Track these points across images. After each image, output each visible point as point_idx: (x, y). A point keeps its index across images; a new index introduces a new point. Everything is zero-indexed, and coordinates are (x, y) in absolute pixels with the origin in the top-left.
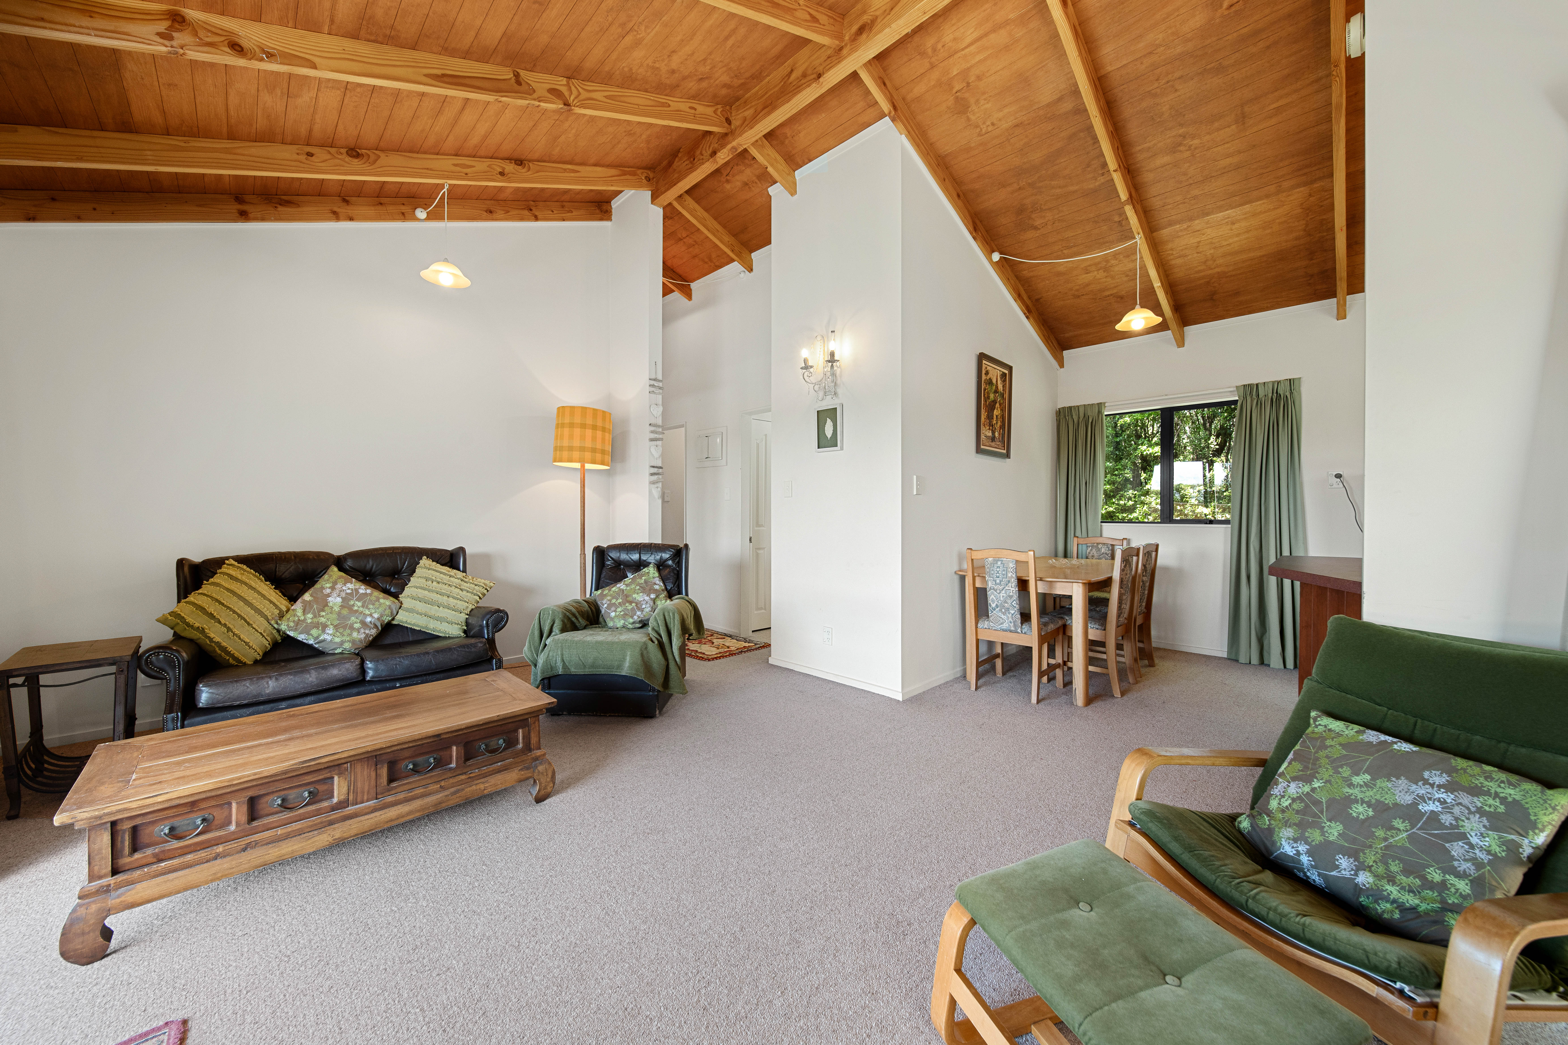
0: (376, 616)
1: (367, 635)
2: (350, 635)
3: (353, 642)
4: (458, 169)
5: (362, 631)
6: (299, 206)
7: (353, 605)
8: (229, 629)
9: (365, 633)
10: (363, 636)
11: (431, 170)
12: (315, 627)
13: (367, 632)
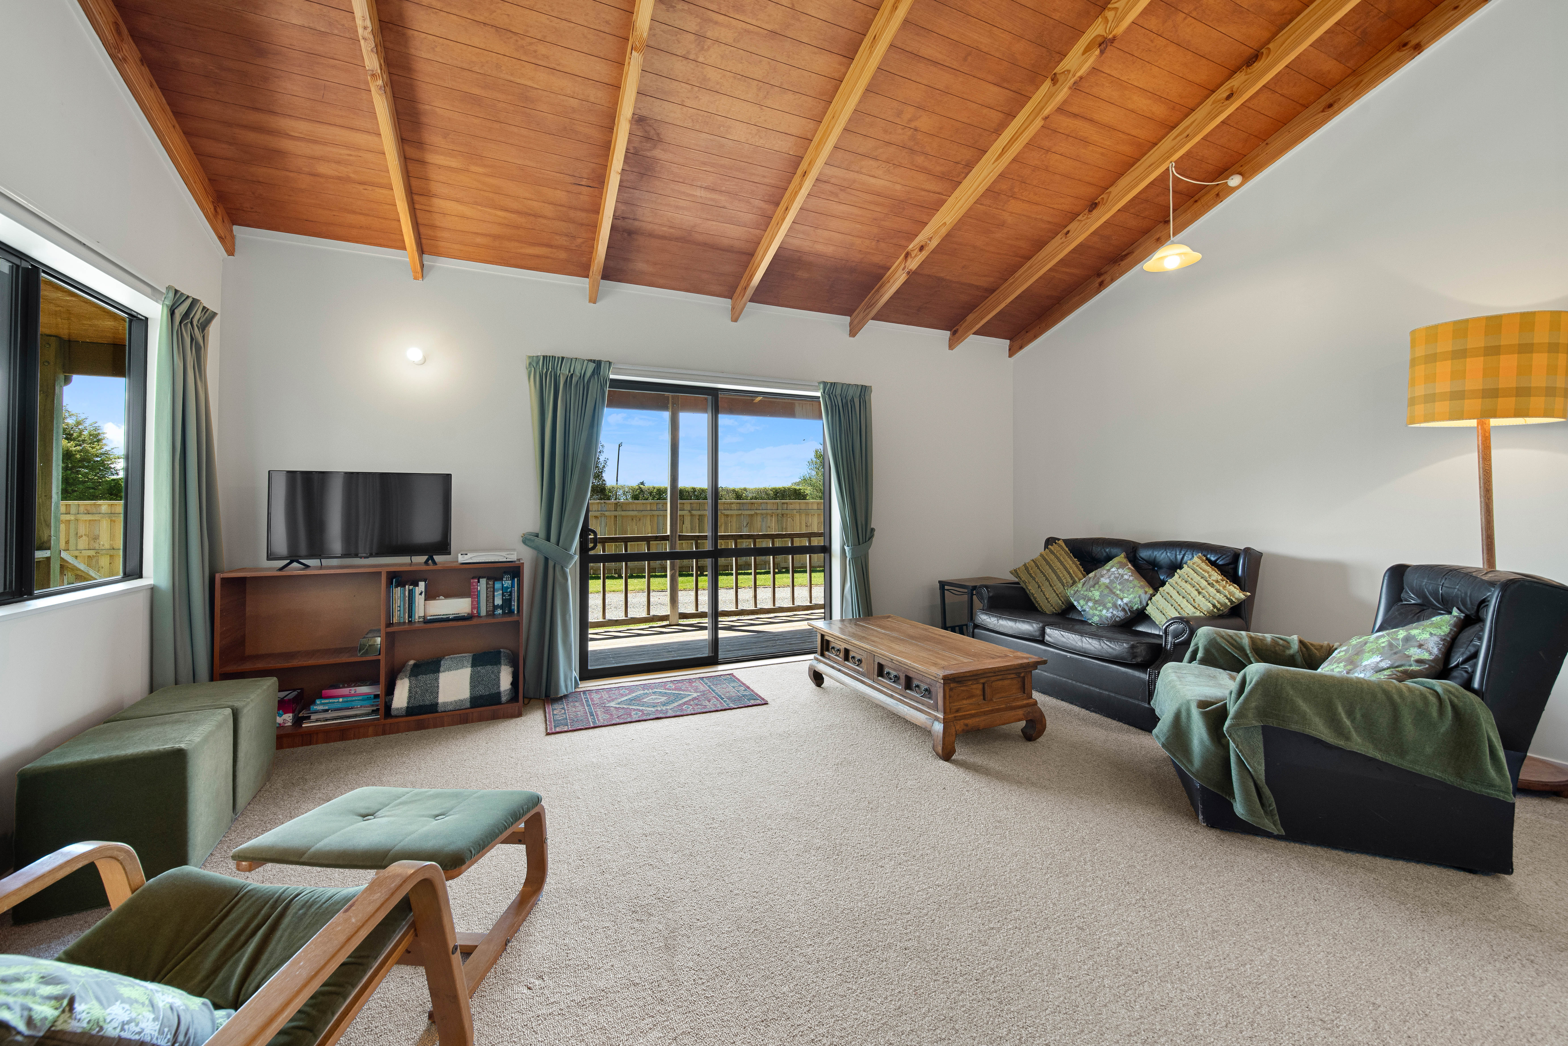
0: (1125, 600)
1: (1114, 615)
2: (1101, 611)
3: (1100, 616)
4: (1179, 138)
5: (1111, 610)
6: (1133, 252)
7: (1115, 588)
8: (1039, 587)
9: (1112, 613)
10: (1109, 615)
11: (1152, 164)
12: (1085, 599)
13: (1114, 612)
